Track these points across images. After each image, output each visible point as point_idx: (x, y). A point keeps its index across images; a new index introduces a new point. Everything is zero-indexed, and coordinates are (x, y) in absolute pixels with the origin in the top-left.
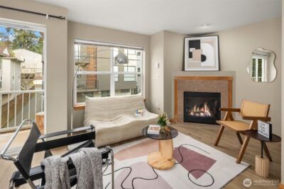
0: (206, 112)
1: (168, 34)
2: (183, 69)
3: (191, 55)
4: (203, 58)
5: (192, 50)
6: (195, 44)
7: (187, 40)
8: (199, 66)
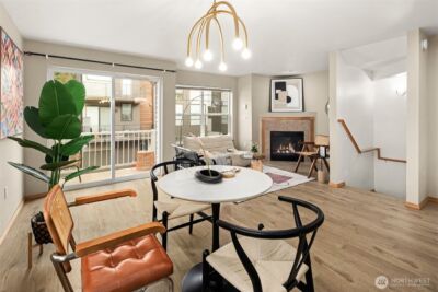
0: (291, 149)
1: (256, 77)
2: (270, 110)
3: (277, 97)
4: (289, 100)
5: (278, 91)
6: (281, 86)
7: (274, 82)
8: (284, 107)
